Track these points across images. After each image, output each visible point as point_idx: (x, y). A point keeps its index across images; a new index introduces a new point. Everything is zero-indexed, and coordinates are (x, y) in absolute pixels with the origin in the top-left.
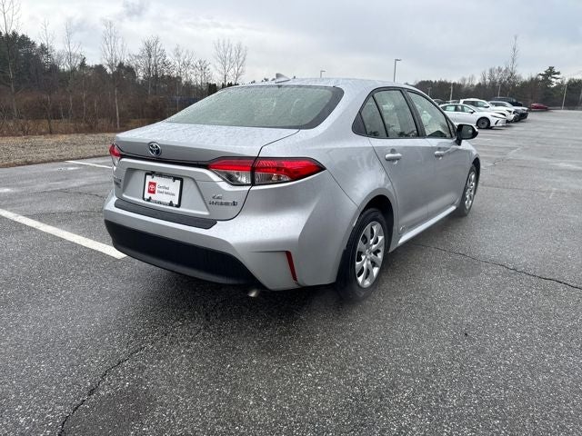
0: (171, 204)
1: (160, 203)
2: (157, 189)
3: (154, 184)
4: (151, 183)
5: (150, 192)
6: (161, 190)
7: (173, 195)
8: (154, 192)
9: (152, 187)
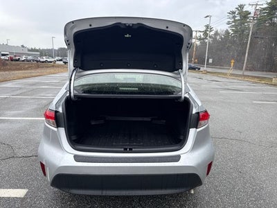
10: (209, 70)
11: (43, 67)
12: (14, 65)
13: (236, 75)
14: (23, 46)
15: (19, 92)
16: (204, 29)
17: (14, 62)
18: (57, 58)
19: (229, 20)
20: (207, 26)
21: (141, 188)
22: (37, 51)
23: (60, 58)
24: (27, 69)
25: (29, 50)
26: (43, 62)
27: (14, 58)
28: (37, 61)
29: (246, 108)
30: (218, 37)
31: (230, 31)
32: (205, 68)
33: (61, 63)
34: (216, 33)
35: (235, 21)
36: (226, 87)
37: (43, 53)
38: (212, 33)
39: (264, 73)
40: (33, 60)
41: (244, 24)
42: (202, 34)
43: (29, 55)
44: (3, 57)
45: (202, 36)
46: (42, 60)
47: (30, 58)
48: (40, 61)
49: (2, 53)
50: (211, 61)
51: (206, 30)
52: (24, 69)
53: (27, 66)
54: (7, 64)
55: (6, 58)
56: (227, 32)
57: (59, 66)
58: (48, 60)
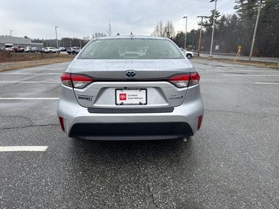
0: (140, 104)
2: (127, 97)
3: (124, 94)
6: (131, 97)
7: (142, 98)
8: (124, 99)
10: (215, 56)
11: (47, 58)
12: (19, 56)
13: (243, 61)
14: (26, 37)
15: (27, 78)
16: (210, 14)
17: (18, 54)
18: (61, 48)
19: (236, 4)
20: (213, 12)
21: (142, 134)
22: (40, 41)
23: (64, 48)
24: (32, 59)
25: (32, 41)
26: (47, 52)
27: (18, 49)
28: (42, 52)
29: (246, 88)
30: (225, 23)
31: (238, 16)
32: (211, 55)
33: (66, 53)
34: (224, 19)
35: (243, 5)
36: (230, 71)
37: (47, 43)
38: (219, 19)
39: (272, 58)
40: (38, 51)
41: (252, 7)
42: (208, 20)
43: (33, 46)
44: (7, 49)
45: (209, 22)
46: (46, 50)
47: (34, 48)
48: (44, 51)
49: (6, 44)
50: (217, 47)
51: (213, 16)
52: (29, 60)
53: (31, 57)
54: (11, 56)
55: (11, 49)
56: (234, 17)
57: (63, 56)
58: (53, 50)
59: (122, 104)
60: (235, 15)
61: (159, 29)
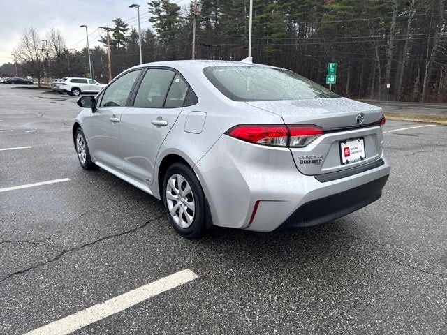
0: (362, 159)
1: (355, 161)
2: (351, 151)
3: (348, 148)
4: (345, 149)
5: (346, 156)
6: (354, 151)
7: (361, 151)
8: (349, 155)
9: (347, 151)
59: (347, 162)
60: (149, 30)
61: (31, 41)
